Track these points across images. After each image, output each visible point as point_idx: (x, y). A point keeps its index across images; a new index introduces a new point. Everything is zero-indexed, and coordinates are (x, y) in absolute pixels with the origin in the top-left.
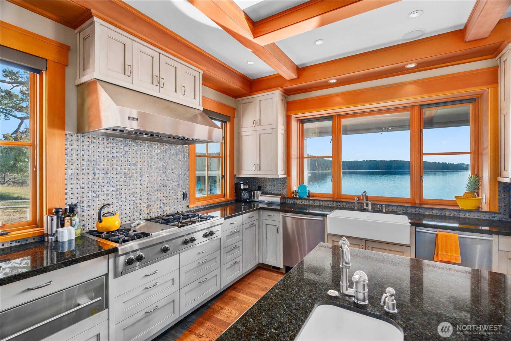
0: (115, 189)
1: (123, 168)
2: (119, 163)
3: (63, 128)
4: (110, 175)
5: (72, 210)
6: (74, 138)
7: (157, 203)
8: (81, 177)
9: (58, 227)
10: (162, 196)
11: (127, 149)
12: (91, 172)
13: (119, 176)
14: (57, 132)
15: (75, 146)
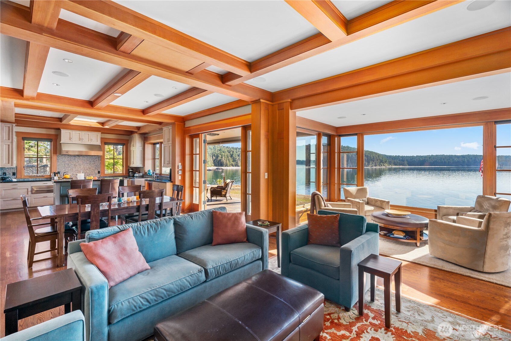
0: (71, 169)
1: (74, 163)
2: (72, 162)
3: (56, 154)
4: (69, 165)
5: (59, 173)
6: (59, 156)
7: (86, 174)
8: (61, 165)
9: (54, 176)
10: (88, 171)
11: (75, 158)
12: (64, 164)
13: (72, 165)
14: (55, 155)
15: (59, 158)
